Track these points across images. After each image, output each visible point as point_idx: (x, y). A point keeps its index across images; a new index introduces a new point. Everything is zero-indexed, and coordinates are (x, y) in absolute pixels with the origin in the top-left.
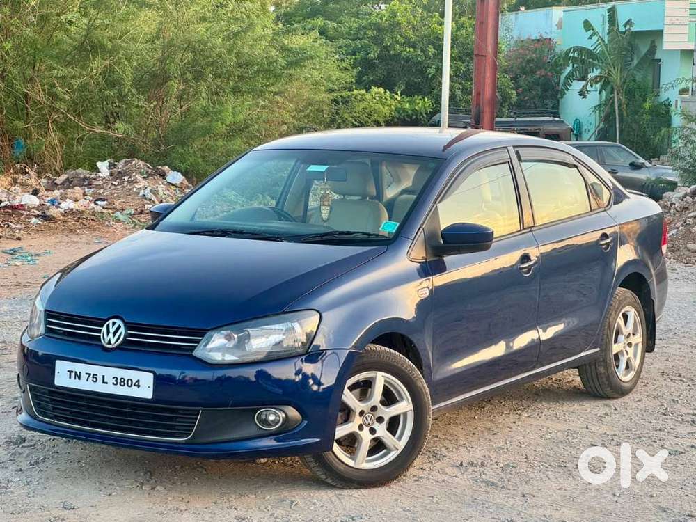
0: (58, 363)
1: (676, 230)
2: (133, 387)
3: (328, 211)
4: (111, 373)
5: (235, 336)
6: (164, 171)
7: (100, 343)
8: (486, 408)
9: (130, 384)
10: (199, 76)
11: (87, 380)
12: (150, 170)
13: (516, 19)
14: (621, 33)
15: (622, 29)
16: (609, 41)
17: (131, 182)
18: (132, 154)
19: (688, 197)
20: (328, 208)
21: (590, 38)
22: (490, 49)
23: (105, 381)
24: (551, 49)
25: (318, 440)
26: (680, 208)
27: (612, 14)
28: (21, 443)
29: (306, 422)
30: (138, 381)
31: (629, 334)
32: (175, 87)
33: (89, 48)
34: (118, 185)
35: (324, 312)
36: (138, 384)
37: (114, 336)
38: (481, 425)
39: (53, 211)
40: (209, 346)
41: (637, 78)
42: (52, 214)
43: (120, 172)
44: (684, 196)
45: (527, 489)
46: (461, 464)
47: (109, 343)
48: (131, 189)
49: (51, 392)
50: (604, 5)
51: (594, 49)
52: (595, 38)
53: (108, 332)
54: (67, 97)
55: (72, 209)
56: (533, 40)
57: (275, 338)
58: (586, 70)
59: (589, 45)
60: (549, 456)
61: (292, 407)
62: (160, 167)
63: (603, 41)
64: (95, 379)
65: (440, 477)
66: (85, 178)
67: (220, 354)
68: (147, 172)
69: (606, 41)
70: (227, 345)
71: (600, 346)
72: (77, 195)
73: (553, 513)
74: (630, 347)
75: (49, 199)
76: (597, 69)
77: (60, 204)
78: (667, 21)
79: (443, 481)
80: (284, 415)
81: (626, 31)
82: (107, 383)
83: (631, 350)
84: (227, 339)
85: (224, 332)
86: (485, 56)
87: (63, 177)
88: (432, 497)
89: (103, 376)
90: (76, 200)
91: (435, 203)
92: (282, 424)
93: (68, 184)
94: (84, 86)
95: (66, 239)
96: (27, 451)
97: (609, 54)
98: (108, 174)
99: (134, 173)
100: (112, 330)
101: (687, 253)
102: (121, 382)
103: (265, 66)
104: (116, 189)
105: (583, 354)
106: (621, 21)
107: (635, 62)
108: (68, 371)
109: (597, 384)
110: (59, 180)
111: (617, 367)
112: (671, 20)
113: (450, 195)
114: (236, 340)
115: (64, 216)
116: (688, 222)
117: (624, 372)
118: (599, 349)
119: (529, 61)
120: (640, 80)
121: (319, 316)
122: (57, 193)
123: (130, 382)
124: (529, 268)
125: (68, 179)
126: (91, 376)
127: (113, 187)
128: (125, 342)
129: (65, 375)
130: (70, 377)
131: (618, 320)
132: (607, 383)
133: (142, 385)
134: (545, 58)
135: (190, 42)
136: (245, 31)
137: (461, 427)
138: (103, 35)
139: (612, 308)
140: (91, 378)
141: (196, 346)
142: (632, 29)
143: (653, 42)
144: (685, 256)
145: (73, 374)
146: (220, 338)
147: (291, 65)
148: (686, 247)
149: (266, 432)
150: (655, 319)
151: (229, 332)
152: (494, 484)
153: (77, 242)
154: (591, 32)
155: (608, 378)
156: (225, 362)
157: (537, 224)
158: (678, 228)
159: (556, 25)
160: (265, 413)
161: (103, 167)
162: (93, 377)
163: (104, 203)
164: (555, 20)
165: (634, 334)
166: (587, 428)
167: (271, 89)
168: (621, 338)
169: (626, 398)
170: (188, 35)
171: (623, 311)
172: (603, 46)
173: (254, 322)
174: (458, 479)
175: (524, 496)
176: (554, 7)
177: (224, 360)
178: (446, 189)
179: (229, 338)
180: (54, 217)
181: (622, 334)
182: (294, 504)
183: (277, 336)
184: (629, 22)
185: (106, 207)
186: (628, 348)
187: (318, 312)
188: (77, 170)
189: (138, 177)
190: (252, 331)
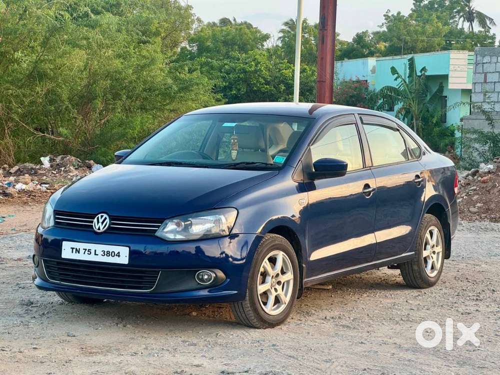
0: (64, 243)
1: (461, 199)
2: (115, 256)
3: (236, 154)
4: (100, 248)
5: (183, 223)
6: (90, 164)
7: (93, 230)
8: (339, 292)
9: (113, 255)
10: (116, 96)
11: (84, 253)
12: (80, 164)
13: (342, 65)
14: (419, 76)
15: (419, 74)
16: (409, 82)
17: (65, 172)
18: (66, 151)
19: (469, 176)
20: (236, 152)
21: (396, 79)
22: (328, 76)
23: (97, 253)
24: (367, 89)
25: (236, 292)
26: (465, 183)
27: (412, 63)
28: (30, 305)
29: (228, 280)
30: (119, 253)
31: (434, 245)
32: (99, 104)
33: (37, 75)
34: (57, 173)
35: (240, 209)
36: (118, 255)
37: (102, 225)
38: (336, 300)
39: (11, 190)
40: (165, 230)
41: (430, 109)
42: (10, 192)
43: (58, 165)
44: (467, 176)
45: (370, 329)
46: (326, 318)
47: (99, 229)
48: (66, 177)
49: (58, 263)
50: (405, 56)
51: (399, 88)
52: (399, 80)
53: (98, 222)
54: (20, 110)
55: (24, 189)
56: (354, 81)
57: (208, 226)
58: (393, 103)
59: (395, 84)
60: (383, 315)
61: (220, 270)
62: (87, 161)
63: (405, 82)
64: (89, 253)
65: (312, 324)
66: (32, 169)
67: (173, 235)
68: (78, 165)
69: (407, 82)
70: (177, 230)
71: (415, 251)
72: (27, 180)
73: (389, 340)
74: (434, 254)
75: (6, 182)
76: (401, 103)
77: (15, 186)
78: (451, 67)
79: (315, 325)
80: (214, 275)
81: (422, 75)
82: (97, 255)
83: (435, 256)
84: (177, 226)
85: (175, 221)
86: (325, 81)
87: (16, 168)
88: (309, 333)
89: (95, 251)
90: (26, 183)
91: (309, 145)
92: (213, 281)
93: (19, 173)
94: (32, 103)
95: (22, 209)
96: (35, 309)
97: (410, 92)
98: (49, 166)
99: (69, 165)
100: (101, 221)
101: (469, 214)
102: (107, 253)
103: (163, 90)
104: (56, 176)
105: (403, 255)
106: (418, 68)
107: (428, 98)
108: (71, 248)
109: (413, 278)
110: (13, 170)
111: (426, 267)
112: (454, 67)
113: (318, 141)
114: (183, 226)
115: (18, 194)
116: (470, 193)
117: (430, 272)
118: (413, 253)
119: (351, 97)
120: (432, 111)
121: (236, 211)
122: (12, 179)
123: (113, 253)
124: (370, 192)
125: (19, 169)
126: (87, 251)
127: (53, 175)
128: (109, 228)
129: (68, 251)
130: (72, 252)
131: (427, 235)
132: (419, 276)
133: (121, 255)
134: (363, 95)
135: (109, 73)
136: (149, 65)
137: (323, 301)
138: (47, 67)
139: (422, 226)
140: (87, 252)
141: (156, 230)
142: (426, 74)
143: (441, 83)
144: (468, 216)
145: (74, 250)
146: (172, 225)
147: (181, 90)
148: (469, 210)
149: (202, 286)
150: (450, 236)
151: (178, 220)
152: (348, 327)
153: (30, 211)
154: (396, 75)
155: (420, 274)
156: (176, 240)
157: (374, 165)
158: (463, 197)
159: (371, 71)
160: (201, 274)
161: (46, 161)
162: (88, 251)
163: (47, 186)
164: (370, 67)
165: (437, 246)
166: (407, 302)
167: (168, 107)
168: (428, 247)
169: (432, 288)
170: (108, 67)
171: (430, 229)
172: (405, 86)
173: (195, 214)
174: (324, 325)
175: (368, 332)
176: (369, 58)
177: (175, 238)
178: (317, 135)
179: (178, 225)
180: (11, 194)
181: (429, 244)
182: (219, 335)
183: (210, 224)
184: (424, 69)
185: (49, 188)
186: (433, 255)
187: (237, 209)
188: (25, 164)
189: (72, 168)
190: (193, 221)
